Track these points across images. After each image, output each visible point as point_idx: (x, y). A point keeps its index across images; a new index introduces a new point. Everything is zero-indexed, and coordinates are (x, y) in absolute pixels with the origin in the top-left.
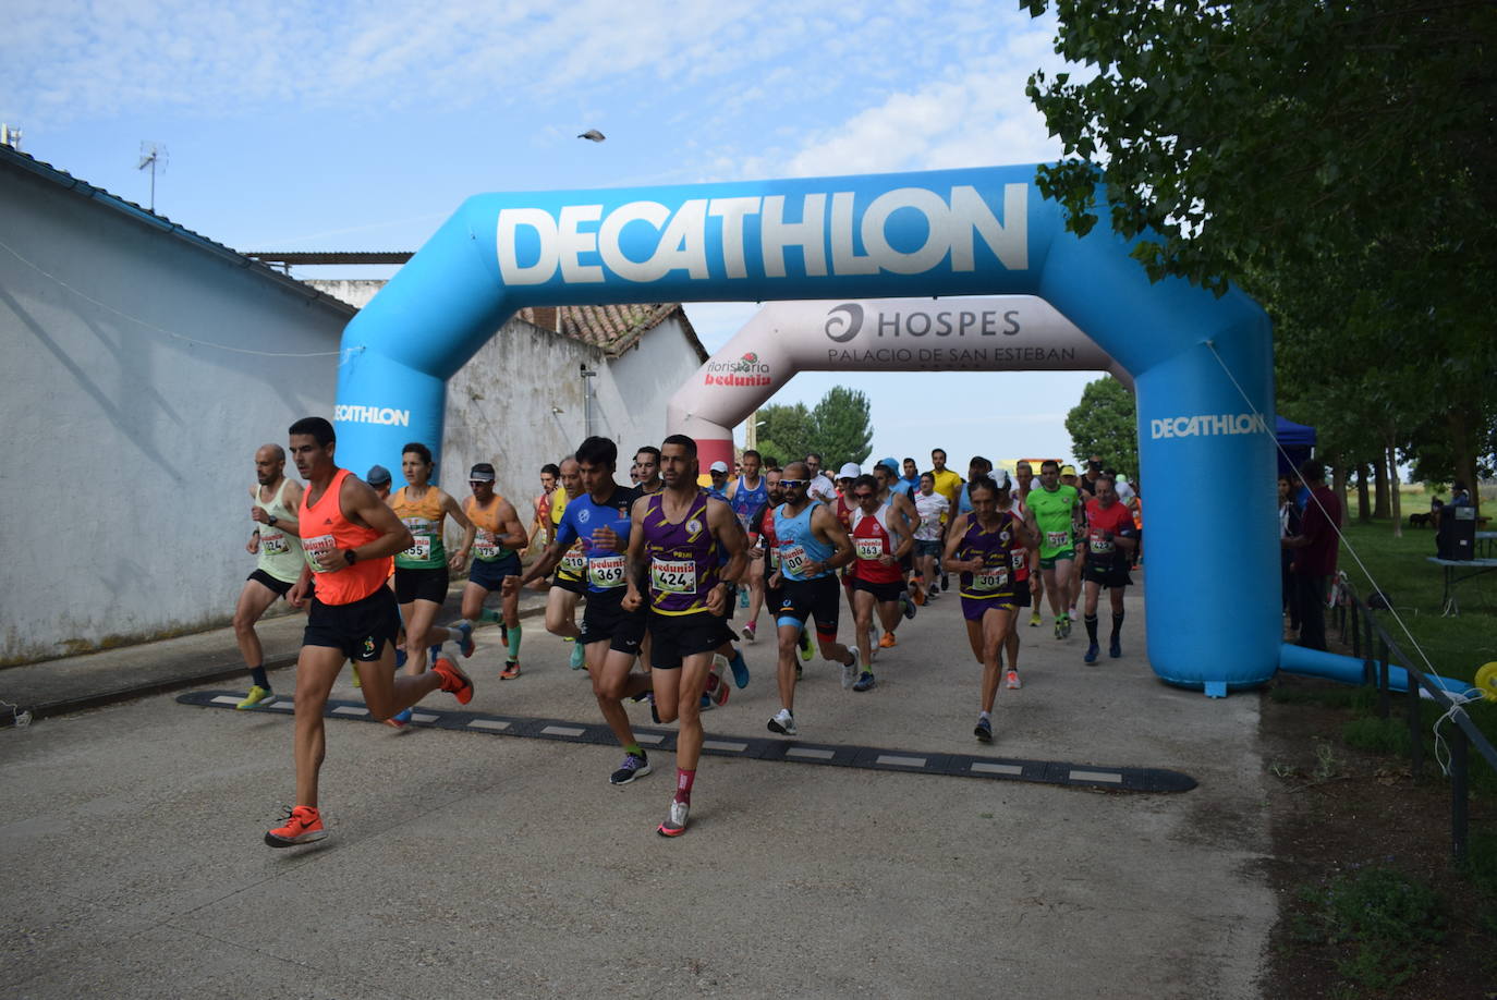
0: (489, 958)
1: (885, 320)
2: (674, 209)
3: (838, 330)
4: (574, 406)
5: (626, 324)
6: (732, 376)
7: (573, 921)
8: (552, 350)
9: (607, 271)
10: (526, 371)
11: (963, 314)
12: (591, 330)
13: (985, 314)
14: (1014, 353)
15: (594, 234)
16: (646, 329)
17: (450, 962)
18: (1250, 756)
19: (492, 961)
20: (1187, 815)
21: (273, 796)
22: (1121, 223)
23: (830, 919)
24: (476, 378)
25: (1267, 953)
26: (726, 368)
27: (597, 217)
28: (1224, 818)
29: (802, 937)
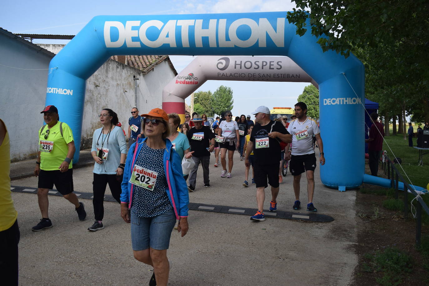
0: (94, 276)
1: (237, 63)
2: (165, 23)
3: (221, 66)
4: (131, 90)
5: (149, 62)
6: (185, 81)
7: (123, 264)
8: (123, 70)
9: (141, 43)
10: (114, 78)
11: (263, 62)
12: (138, 64)
13: (270, 62)
14: (280, 75)
15: (138, 31)
16: (156, 64)
17: (80, 277)
18: (352, 210)
19: (94, 277)
20: (330, 230)
21: (22, 221)
22: (314, 32)
23: (210, 263)
24: (97, 80)
25: (353, 275)
26: (183, 78)
27: (139, 25)
28: (343, 231)
29: (200, 269)
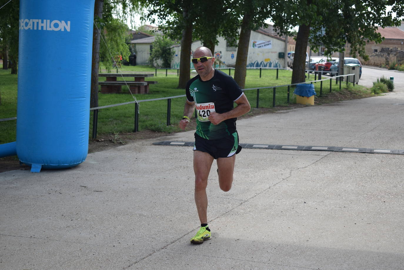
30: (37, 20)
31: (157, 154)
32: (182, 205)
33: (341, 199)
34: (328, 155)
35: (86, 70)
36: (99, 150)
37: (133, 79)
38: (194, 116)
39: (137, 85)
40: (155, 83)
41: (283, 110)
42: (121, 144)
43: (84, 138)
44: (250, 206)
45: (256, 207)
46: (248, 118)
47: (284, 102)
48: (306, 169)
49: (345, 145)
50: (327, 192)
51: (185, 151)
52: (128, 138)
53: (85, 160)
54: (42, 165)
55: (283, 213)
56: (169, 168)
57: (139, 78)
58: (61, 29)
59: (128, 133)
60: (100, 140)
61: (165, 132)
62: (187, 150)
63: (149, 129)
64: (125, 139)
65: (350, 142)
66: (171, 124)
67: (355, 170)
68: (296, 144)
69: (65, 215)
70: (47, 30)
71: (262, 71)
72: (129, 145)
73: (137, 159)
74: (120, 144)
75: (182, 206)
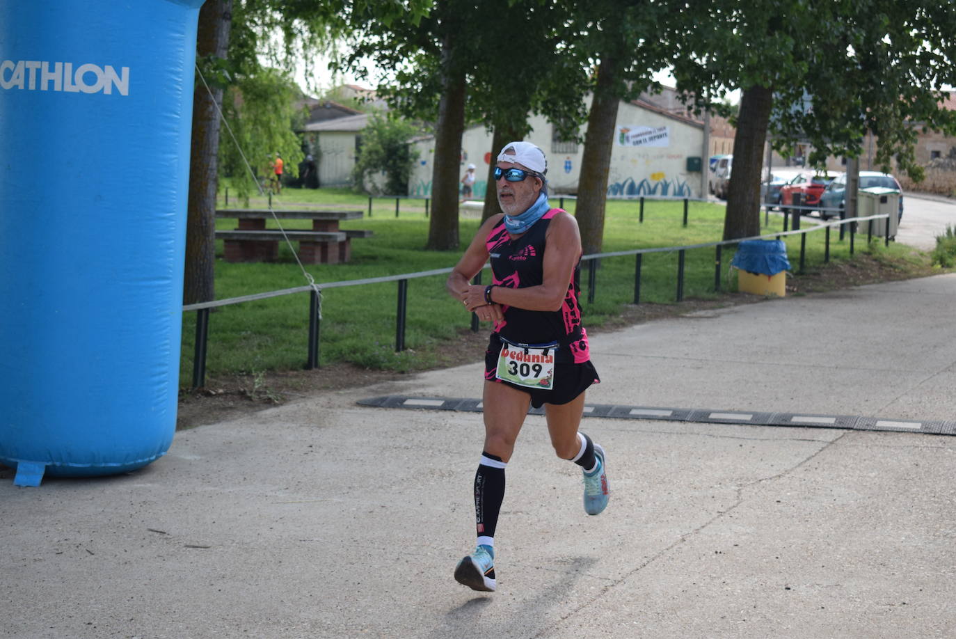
30: (36, 64)
31: (367, 432)
32: (435, 592)
33: (887, 577)
34: (837, 440)
35: (174, 204)
36: (209, 421)
37: (308, 223)
38: (470, 325)
39: (319, 240)
40: (366, 236)
41: (704, 309)
42: (269, 403)
43: (166, 391)
44: (631, 599)
45: (648, 601)
46: (614, 331)
47: (706, 289)
48: (782, 481)
49: (881, 410)
50: (848, 555)
51: (443, 424)
52: (291, 387)
53: (166, 450)
54: (47, 467)
55: (727, 622)
56: (401, 475)
57: (325, 221)
58: (103, 89)
59: (291, 373)
60: (214, 393)
61: (389, 369)
62: (451, 421)
63: (347, 362)
64: (281, 387)
65: (892, 403)
66: (406, 345)
67: (918, 486)
68: (745, 407)
69: (95, 623)
70: (65, 90)
71: (646, 205)
72: (291, 406)
73: (310, 449)
74: (266, 403)
75: (435, 596)
